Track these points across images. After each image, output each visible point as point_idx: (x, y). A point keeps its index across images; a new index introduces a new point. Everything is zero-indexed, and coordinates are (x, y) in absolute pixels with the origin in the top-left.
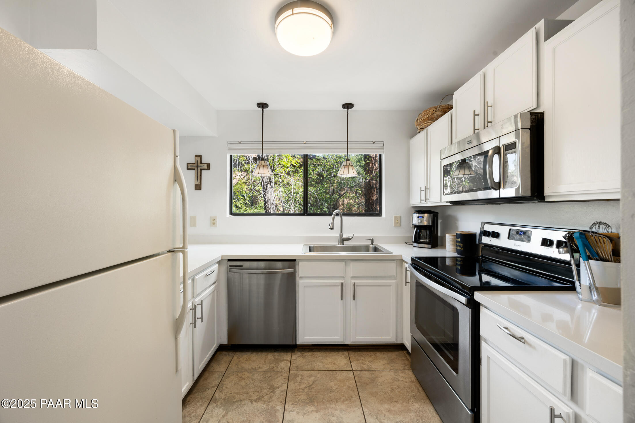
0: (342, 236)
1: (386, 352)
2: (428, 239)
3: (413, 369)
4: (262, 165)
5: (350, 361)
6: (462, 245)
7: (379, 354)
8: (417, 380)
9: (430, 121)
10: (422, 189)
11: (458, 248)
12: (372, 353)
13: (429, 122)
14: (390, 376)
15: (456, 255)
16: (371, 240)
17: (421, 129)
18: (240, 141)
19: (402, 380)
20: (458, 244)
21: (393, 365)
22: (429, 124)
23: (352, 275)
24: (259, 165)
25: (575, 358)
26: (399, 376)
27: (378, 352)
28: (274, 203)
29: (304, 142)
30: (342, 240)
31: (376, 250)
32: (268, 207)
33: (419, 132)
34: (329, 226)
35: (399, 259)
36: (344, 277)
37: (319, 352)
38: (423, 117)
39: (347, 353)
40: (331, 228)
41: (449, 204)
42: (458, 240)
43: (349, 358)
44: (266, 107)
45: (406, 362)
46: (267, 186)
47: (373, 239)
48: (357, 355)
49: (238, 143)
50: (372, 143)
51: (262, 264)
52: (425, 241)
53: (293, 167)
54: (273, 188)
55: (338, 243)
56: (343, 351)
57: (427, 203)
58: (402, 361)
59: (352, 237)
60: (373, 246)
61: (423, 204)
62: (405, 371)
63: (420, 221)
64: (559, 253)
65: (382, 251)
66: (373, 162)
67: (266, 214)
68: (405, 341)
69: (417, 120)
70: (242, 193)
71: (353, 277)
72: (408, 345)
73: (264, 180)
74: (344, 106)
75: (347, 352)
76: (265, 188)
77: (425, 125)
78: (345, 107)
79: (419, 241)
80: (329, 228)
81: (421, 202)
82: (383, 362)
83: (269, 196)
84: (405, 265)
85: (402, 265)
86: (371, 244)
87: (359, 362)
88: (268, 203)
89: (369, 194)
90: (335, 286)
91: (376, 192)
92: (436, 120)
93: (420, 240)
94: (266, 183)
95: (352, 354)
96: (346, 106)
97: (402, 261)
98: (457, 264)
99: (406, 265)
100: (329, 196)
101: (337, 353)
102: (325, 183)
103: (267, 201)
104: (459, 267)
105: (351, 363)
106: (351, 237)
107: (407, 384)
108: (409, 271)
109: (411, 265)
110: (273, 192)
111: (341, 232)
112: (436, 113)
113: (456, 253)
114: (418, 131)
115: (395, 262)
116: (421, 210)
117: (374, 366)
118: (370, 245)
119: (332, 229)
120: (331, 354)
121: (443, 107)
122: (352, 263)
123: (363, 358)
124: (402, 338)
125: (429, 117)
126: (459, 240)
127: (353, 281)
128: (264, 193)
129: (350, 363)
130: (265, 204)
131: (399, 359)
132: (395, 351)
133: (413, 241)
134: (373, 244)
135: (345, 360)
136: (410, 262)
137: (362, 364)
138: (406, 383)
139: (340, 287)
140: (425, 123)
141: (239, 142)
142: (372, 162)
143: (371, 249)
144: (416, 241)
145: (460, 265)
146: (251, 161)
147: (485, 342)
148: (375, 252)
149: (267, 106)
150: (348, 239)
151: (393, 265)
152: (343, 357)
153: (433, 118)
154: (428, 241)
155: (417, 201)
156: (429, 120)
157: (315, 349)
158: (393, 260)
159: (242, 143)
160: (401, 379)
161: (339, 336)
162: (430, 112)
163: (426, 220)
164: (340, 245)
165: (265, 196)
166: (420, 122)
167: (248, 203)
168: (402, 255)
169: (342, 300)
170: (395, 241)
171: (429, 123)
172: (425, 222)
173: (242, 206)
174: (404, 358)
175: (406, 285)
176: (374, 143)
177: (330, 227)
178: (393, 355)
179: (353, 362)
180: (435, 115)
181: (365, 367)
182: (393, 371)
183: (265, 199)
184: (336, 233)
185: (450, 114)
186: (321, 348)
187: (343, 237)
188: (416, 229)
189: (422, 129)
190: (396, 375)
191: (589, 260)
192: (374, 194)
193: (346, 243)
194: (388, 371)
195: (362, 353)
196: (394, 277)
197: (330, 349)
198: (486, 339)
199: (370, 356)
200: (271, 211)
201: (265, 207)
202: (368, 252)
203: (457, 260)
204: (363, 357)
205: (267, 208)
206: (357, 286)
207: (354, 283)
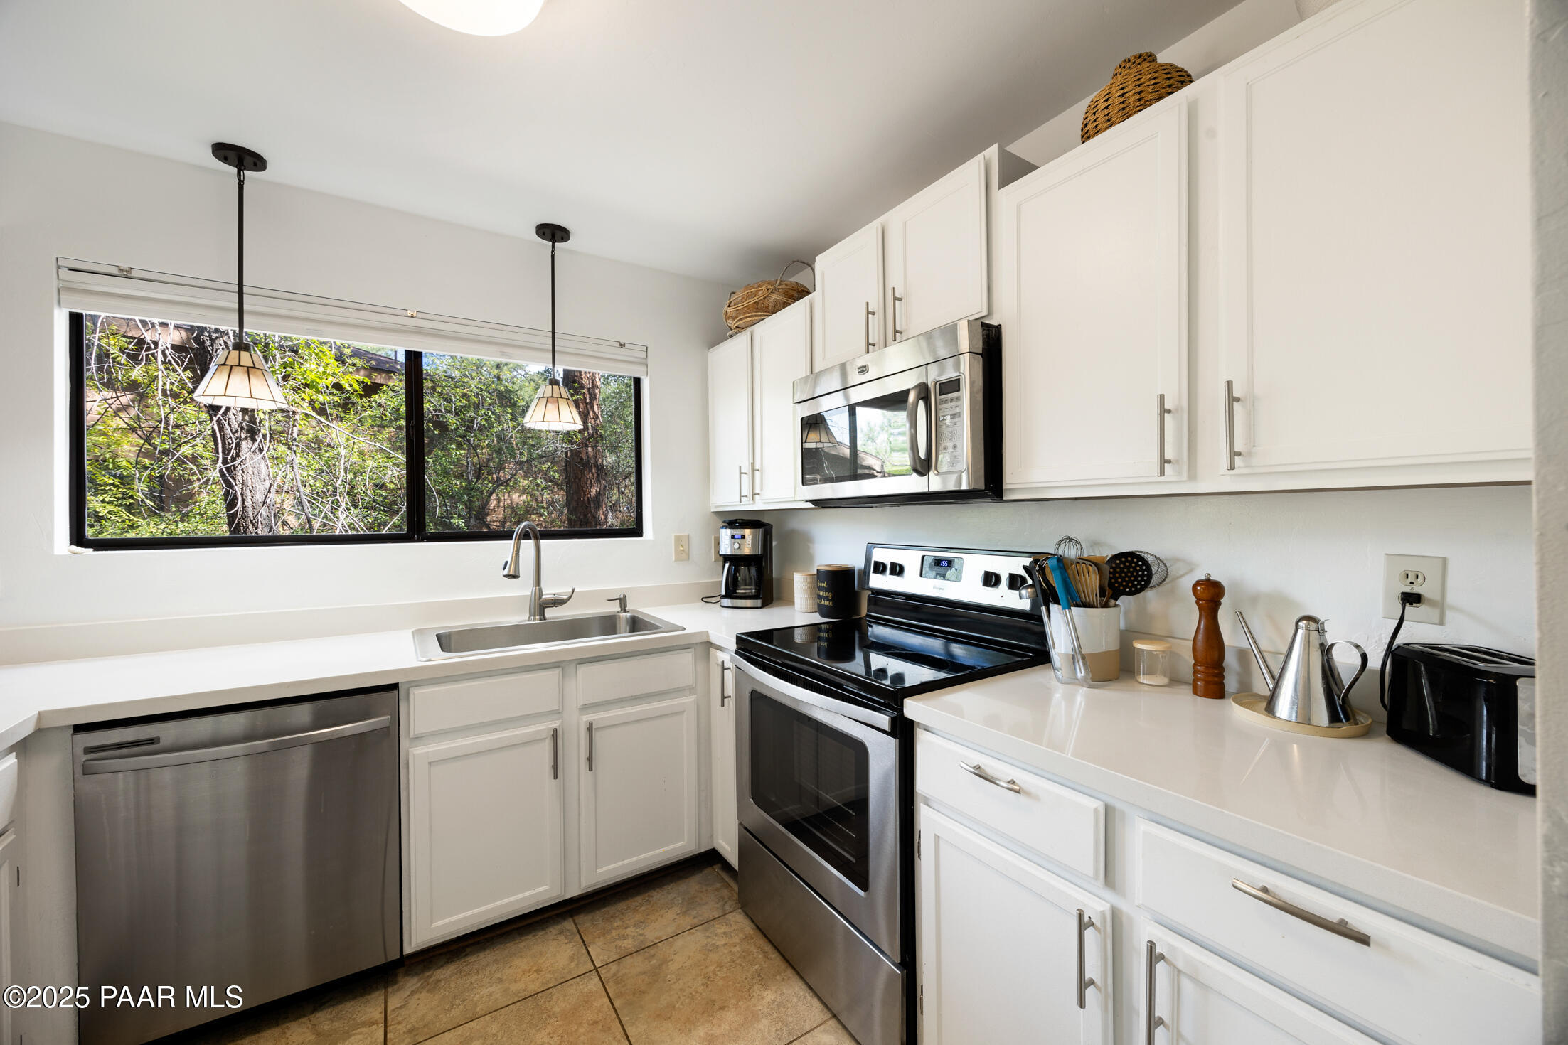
0: (541, 594)
1: (672, 882)
2: (753, 587)
3: (745, 905)
4: (239, 365)
5: (585, 945)
6: (830, 595)
7: (658, 896)
8: (758, 927)
9: (760, 313)
10: (742, 471)
11: (822, 602)
12: (639, 899)
13: (757, 314)
14: (696, 943)
15: (817, 618)
16: (620, 599)
17: (737, 327)
18: (125, 266)
19: (726, 944)
20: (822, 593)
21: (698, 913)
22: (757, 318)
23: (581, 704)
24: (224, 364)
25: (1111, 801)
26: (716, 935)
27: (654, 889)
28: (268, 500)
29: (409, 313)
30: (540, 605)
31: (636, 625)
32: (244, 516)
33: (732, 336)
34: (504, 569)
35: (701, 643)
36: (559, 713)
37: (484, 949)
38: (744, 299)
39: (572, 923)
40: (511, 573)
41: (810, 505)
42: (822, 584)
43: (580, 934)
44: (255, 164)
45: (725, 892)
46: (238, 445)
47: (625, 597)
48: (601, 919)
49: (115, 271)
50: (618, 345)
51: (238, 721)
52: (748, 591)
53: (335, 392)
54: (264, 452)
55: (528, 616)
56: (558, 923)
57: (754, 503)
58: (716, 893)
59: (570, 594)
60: (628, 615)
61: (747, 506)
62: (727, 916)
63: (736, 546)
64: (1021, 599)
65: (657, 627)
66: (588, 400)
67: (238, 538)
68: (721, 842)
69: (729, 306)
70: (111, 466)
71: (586, 708)
72: (730, 851)
73: (226, 423)
74: (541, 231)
75: (571, 920)
76: (228, 454)
77: (749, 319)
78: (544, 234)
79: (736, 593)
80: (505, 576)
81: (741, 502)
82: (671, 914)
83: (249, 479)
84: (716, 657)
85: (707, 656)
86: (619, 609)
87: (609, 936)
88: (243, 500)
89: (577, 480)
90: (532, 741)
91: (595, 475)
92: (773, 313)
93: (737, 591)
94: (233, 433)
95: (585, 920)
96: (548, 232)
97: (709, 645)
98: (819, 639)
99: (722, 656)
100: (464, 485)
101: (540, 934)
102: (453, 446)
103: (242, 495)
104: (824, 644)
105: (589, 949)
106: (565, 597)
107: (738, 948)
108: (730, 668)
109: (736, 653)
110: (263, 466)
111: (538, 582)
112: (774, 297)
113: (817, 614)
114: (731, 333)
115: (693, 650)
116: (737, 520)
117: (652, 932)
118: (618, 612)
119: (514, 576)
120: (523, 944)
121: (786, 285)
122: (583, 669)
123: (617, 923)
124: (712, 836)
125: (757, 303)
126: (825, 585)
127: (586, 718)
128: (228, 469)
129: (584, 950)
130: (231, 504)
131: (707, 890)
132: (693, 874)
133: (723, 593)
134: (627, 609)
135: (570, 945)
136: (733, 646)
137: (619, 939)
138: (735, 946)
139: (547, 746)
140: (750, 314)
141: (121, 270)
142: (585, 399)
143: (623, 625)
144: (730, 594)
145: (827, 640)
146: (163, 352)
147: (925, 804)
148: (633, 632)
149: (258, 163)
150: (557, 603)
151: (687, 658)
152: (562, 938)
153: (767, 307)
154: (754, 591)
155: (731, 499)
156: (758, 310)
157: (467, 946)
158: (687, 647)
159: (134, 274)
160: (723, 942)
161: (547, 885)
162: (760, 293)
163: (748, 543)
164: (535, 620)
165: (233, 478)
166: (737, 310)
167: (143, 501)
168: (709, 631)
169: (556, 777)
170: (678, 597)
171: (756, 316)
172: (747, 548)
173: (110, 512)
174: (718, 885)
175: (723, 705)
176: (622, 346)
177: (506, 572)
178: (692, 885)
179: (594, 943)
180: (771, 300)
181: (629, 944)
182: (700, 927)
183: (231, 487)
184: (523, 589)
185: (808, 302)
186: (487, 936)
187: (544, 597)
188: (727, 565)
189: (740, 329)
190: (708, 937)
191: (1072, 608)
192: (591, 481)
193: (551, 613)
194: (688, 935)
195: (611, 910)
196: (691, 690)
197: (518, 929)
198: (930, 798)
199: (635, 910)
200: (257, 528)
201: (229, 516)
202: (615, 633)
203: (820, 630)
204: (617, 919)
205: (239, 516)
206: (596, 729)
207: (591, 724)
